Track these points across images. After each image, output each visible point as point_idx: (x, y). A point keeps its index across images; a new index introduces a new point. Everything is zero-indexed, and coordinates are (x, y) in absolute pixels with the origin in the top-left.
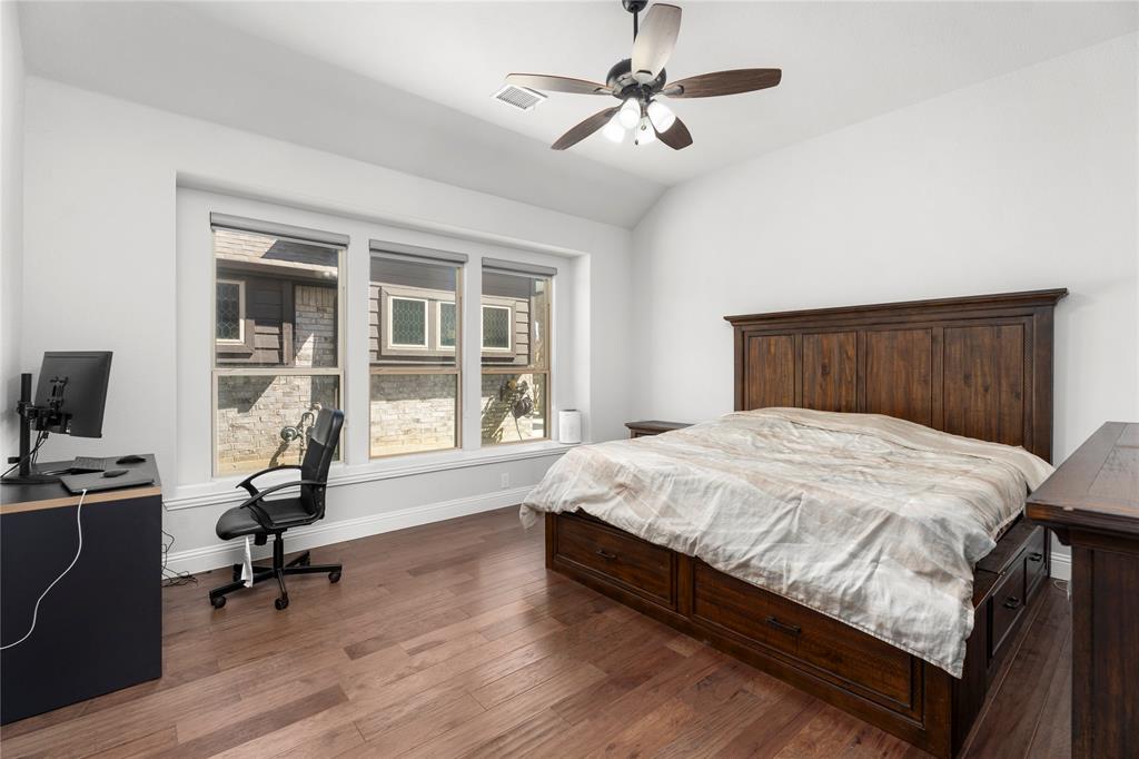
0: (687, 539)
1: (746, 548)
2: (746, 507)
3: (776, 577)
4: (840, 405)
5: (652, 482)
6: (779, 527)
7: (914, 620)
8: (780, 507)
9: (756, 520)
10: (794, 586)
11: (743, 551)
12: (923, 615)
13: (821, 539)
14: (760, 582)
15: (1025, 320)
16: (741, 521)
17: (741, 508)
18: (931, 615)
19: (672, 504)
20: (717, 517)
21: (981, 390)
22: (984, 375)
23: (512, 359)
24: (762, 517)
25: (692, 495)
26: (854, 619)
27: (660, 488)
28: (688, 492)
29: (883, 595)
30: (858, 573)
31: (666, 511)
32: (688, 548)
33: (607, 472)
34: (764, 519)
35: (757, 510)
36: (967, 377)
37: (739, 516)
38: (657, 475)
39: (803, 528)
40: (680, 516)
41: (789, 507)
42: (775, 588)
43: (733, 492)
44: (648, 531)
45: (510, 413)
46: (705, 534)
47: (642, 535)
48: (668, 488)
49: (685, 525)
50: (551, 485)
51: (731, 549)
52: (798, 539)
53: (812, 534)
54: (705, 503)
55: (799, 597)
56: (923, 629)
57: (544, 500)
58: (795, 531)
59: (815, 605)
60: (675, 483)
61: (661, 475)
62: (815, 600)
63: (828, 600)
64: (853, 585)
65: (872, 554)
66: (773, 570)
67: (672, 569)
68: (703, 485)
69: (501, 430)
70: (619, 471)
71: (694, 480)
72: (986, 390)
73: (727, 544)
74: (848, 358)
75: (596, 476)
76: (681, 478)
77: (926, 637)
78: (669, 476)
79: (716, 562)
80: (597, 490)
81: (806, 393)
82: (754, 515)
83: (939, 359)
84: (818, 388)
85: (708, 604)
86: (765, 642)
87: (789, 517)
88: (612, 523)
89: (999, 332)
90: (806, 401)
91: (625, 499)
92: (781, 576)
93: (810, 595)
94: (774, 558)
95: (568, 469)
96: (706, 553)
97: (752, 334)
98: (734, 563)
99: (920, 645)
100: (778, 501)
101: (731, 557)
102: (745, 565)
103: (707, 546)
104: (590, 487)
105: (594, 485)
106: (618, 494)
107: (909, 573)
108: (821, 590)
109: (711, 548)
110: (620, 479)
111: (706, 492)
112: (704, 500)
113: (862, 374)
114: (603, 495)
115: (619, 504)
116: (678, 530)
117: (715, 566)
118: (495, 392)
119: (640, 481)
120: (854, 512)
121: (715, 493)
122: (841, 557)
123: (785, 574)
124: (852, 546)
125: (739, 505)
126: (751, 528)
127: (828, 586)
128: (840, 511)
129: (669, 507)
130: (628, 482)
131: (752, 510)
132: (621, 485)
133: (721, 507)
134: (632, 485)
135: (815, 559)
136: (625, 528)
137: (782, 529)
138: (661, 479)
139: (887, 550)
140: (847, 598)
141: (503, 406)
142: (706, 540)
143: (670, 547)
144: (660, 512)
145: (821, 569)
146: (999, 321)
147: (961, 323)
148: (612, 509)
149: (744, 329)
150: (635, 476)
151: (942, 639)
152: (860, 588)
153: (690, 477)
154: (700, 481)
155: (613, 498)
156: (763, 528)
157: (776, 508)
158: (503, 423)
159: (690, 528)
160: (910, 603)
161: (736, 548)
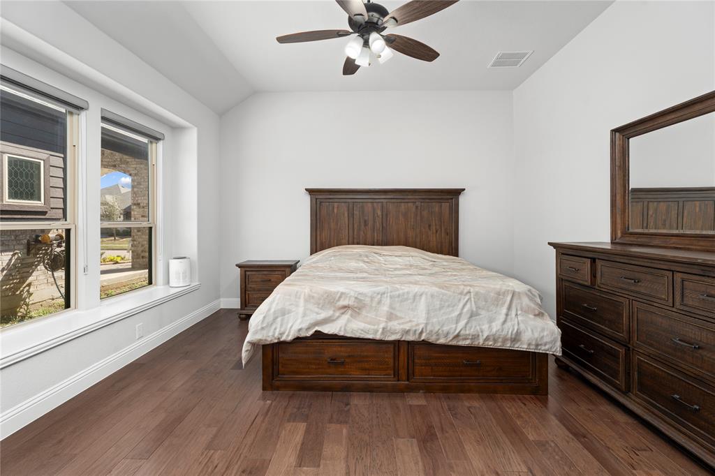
0: (415, 331)
1: (454, 326)
2: (443, 303)
3: (476, 337)
4: (374, 242)
5: (372, 300)
6: (465, 310)
7: (543, 337)
8: (462, 300)
9: (451, 309)
10: (487, 339)
11: (454, 328)
12: (545, 333)
13: (488, 311)
14: (467, 343)
15: (450, 201)
16: (442, 311)
17: (441, 304)
18: (548, 332)
19: (393, 311)
20: (428, 313)
21: (434, 231)
22: (436, 225)
23: (44, 213)
24: (454, 306)
25: (405, 303)
26: (516, 346)
27: (379, 302)
28: (402, 301)
29: (527, 329)
30: (513, 323)
31: (391, 317)
32: (417, 336)
33: (329, 300)
34: (455, 307)
35: (450, 303)
36: (430, 226)
37: (440, 309)
38: (375, 295)
39: (478, 308)
40: (401, 318)
41: (467, 297)
42: (476, 343)
43: (432, 296)
44: (383, 333)
45: (41, 267)
46: (427, 324)
47: (378, 337)
48: (387, 301)
49: (407, 322)
50: (275, 319)
51: (445, 329)
52: (478, 314)
53: (483, 309)
54: (416, 306)
55: (490, 344)
56: (546, 340)
57: (271, 334)
58: (474, 309)
59: (498, 345)
60: (391, 297)
61: (378, 294)
62: (498, 342)
63: (505, 340)
64: (514, 329)
65: (513, 313)
66: (474, 334)
67: (394, 354)
68: (411, 295)
69: (29, 285)
70: (340, 297)
71: (404, 294)
72: (437, 232)
73: (442, 326)
74: (378, 216)
75: (319, 304)
76: (394, 293)
77: (549, 343)
78: (384, 293)
79: (438, 339)
80: (324, 315)
81: (355, 236)
82: (449, 306)
83: (419, 218)
84: (362, 233)
85: (423, 367)
86: (461, 376)
87: (469, 303)
88: (349, 335)
89: (441, 206)
90: (355, 241)
91: (352, 316)
92: (478, 336)
93: (495, 341)
94: (472, 327)
95: (288, 303)
96: (432, 336)
97: (322, 200)
98: (451, 337)
99: (547, 347)
100: (459, 296)
101: (448, 334)
102: (458, 336)
103: (431, 331)
104: (318, 314)
105: (321, 311)
106: (343, 313)
107: (532, 316)
108: (501, 336)
109: (434, 332)
110: (342, 303)
111: (414, 299)
112: (414, 304)
113: (384, 225)
114: (330, 317)
115: (349, 321)
116: (407, 327)
117: (438, 342)
118: (22, 247)
119: (361, 300)
120: (498, 294)
121: (420, 299)
122: (502, 317)
123: (480, 334)
124: (504, 310)
125: (438, 303)
126: (450, 314)
127: (503, 333)
128: (492, 294)
129: (391, 313)
130: (351, 303)
131: (447, 304)
132: (345, 307)
133: (428, 306)
134: (356, 305)
135: (491, 321)
136: (362, 336)
137: (468, 311)
138: (379, 296)
139: (519, 308)
140: (513, 336)
141: (31, 260)
142: (429, 328)
143: (403, 339)
144: (387, 319)
145: (496, 326)
146: (441, 201)
147: (427, 200)
148: (346, 325)
149: (317, 197)
150: (356, 298)
151: (554, 341)
152: (518, 330)
153: (401, 292)
154: (408, 293)
155: (338, 317)
156: (457, 313)
157: (460, 300)
158: (30, 279)
159: (414, 324)
160: (539, 330)
161: (448, 328)
